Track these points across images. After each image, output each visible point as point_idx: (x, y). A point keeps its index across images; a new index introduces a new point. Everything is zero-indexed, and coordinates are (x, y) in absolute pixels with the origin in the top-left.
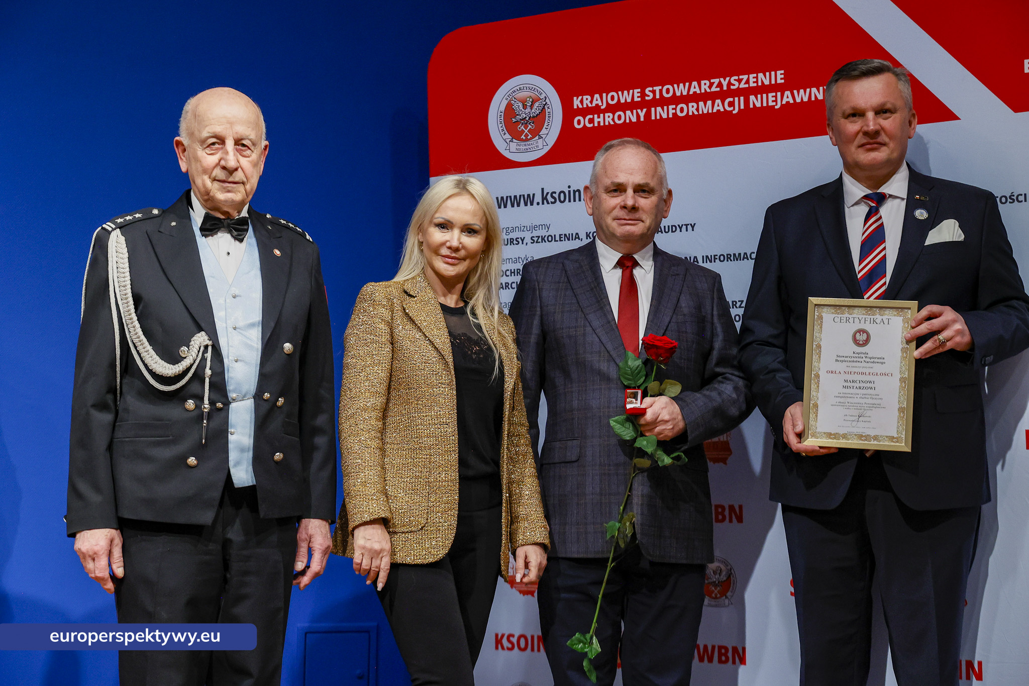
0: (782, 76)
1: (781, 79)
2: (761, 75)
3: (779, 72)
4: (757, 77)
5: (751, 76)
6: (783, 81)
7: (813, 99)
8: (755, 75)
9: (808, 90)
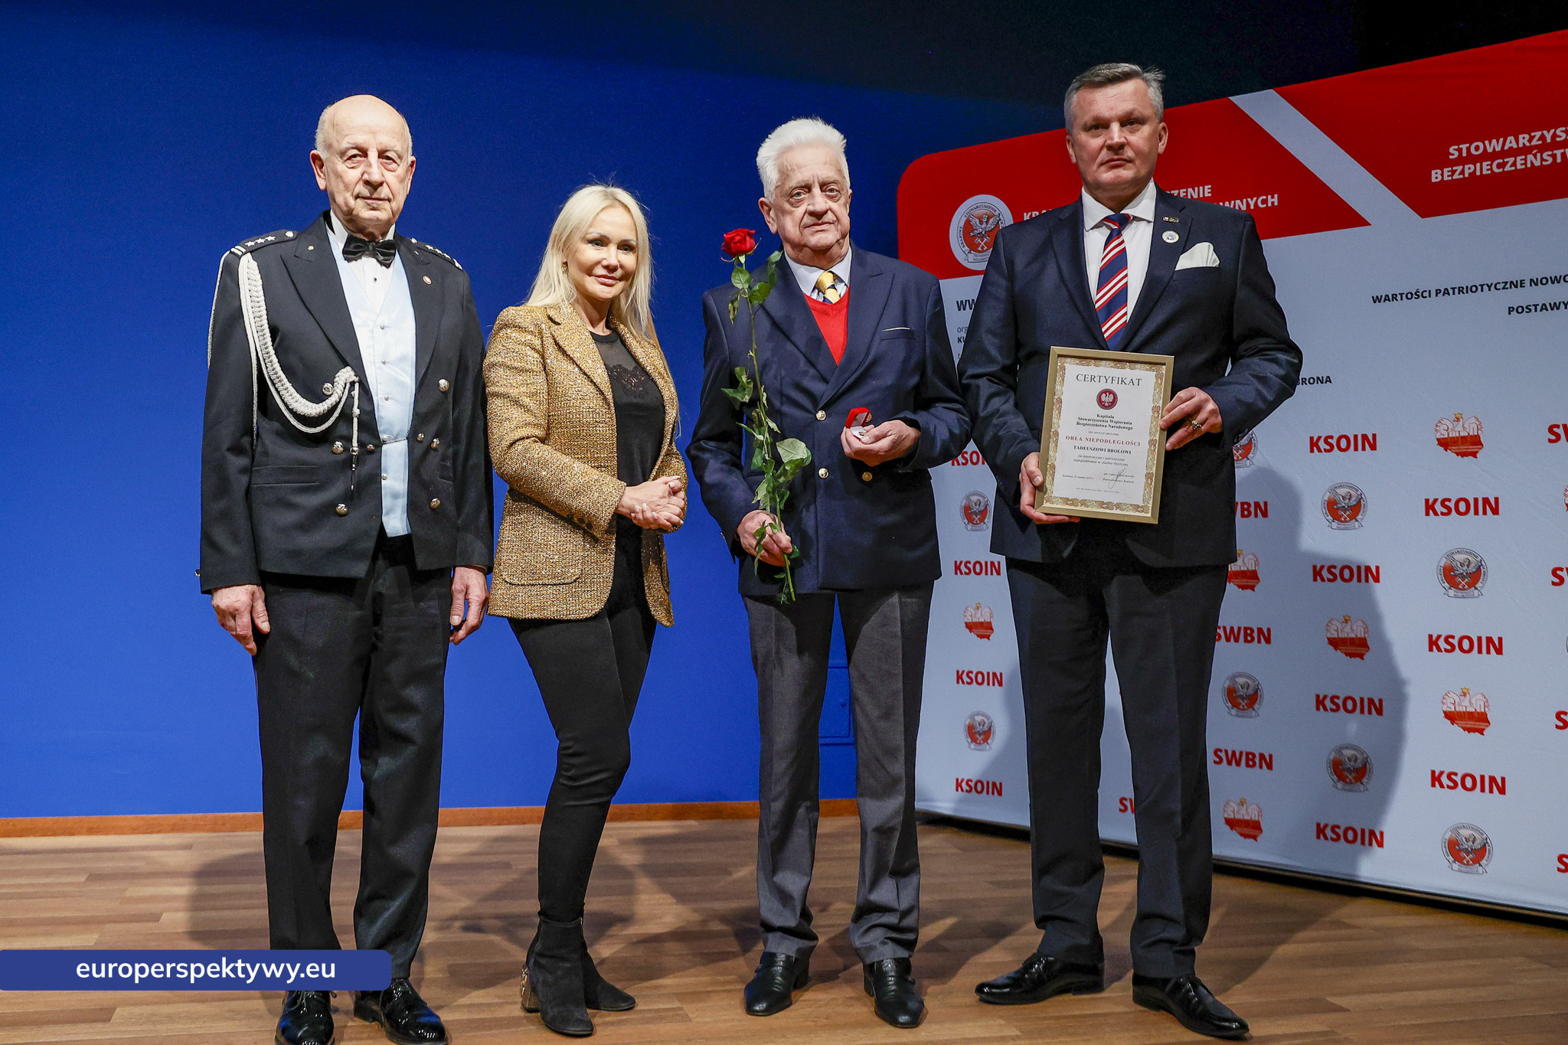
0: (1210, 190)
1: (1209, 193)
2: (1190, 190)
3: (1206, 187)
4: (1187, 192)
5: (1182, 191)
6: (1210, 195)
7: (1237, 208)
8: (1185, 190)
9: (1233, 202)
